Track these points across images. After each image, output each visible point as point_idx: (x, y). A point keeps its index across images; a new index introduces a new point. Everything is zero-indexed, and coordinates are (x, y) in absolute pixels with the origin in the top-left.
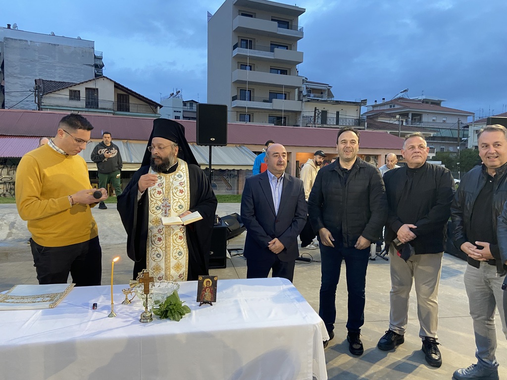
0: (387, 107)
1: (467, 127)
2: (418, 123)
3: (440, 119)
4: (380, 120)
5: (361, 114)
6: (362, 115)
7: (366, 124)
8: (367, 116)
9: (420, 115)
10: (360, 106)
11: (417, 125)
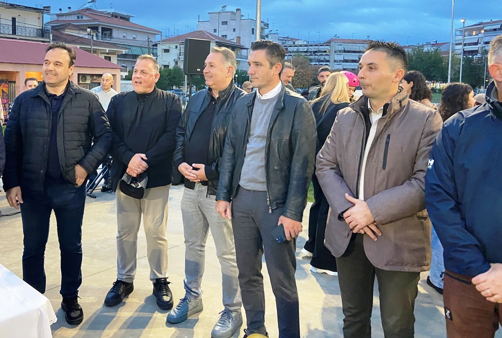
0: (74, 18)
1: (156, 45)
2: (109, 39)
3: (130, 36)
4: (68, 32)
5: (44, 23)
6: (45, 25)
7: (51, 36)
8: (52, 26)
9: (110, 30)
10: (42, 13)
11: (108, 40)
